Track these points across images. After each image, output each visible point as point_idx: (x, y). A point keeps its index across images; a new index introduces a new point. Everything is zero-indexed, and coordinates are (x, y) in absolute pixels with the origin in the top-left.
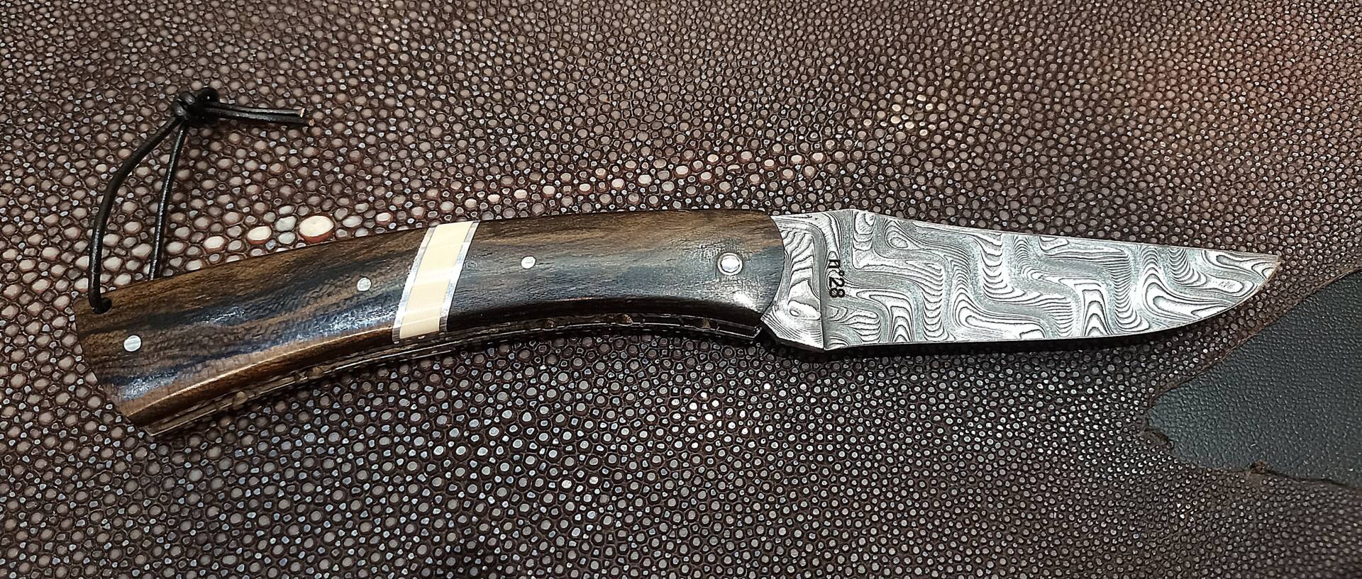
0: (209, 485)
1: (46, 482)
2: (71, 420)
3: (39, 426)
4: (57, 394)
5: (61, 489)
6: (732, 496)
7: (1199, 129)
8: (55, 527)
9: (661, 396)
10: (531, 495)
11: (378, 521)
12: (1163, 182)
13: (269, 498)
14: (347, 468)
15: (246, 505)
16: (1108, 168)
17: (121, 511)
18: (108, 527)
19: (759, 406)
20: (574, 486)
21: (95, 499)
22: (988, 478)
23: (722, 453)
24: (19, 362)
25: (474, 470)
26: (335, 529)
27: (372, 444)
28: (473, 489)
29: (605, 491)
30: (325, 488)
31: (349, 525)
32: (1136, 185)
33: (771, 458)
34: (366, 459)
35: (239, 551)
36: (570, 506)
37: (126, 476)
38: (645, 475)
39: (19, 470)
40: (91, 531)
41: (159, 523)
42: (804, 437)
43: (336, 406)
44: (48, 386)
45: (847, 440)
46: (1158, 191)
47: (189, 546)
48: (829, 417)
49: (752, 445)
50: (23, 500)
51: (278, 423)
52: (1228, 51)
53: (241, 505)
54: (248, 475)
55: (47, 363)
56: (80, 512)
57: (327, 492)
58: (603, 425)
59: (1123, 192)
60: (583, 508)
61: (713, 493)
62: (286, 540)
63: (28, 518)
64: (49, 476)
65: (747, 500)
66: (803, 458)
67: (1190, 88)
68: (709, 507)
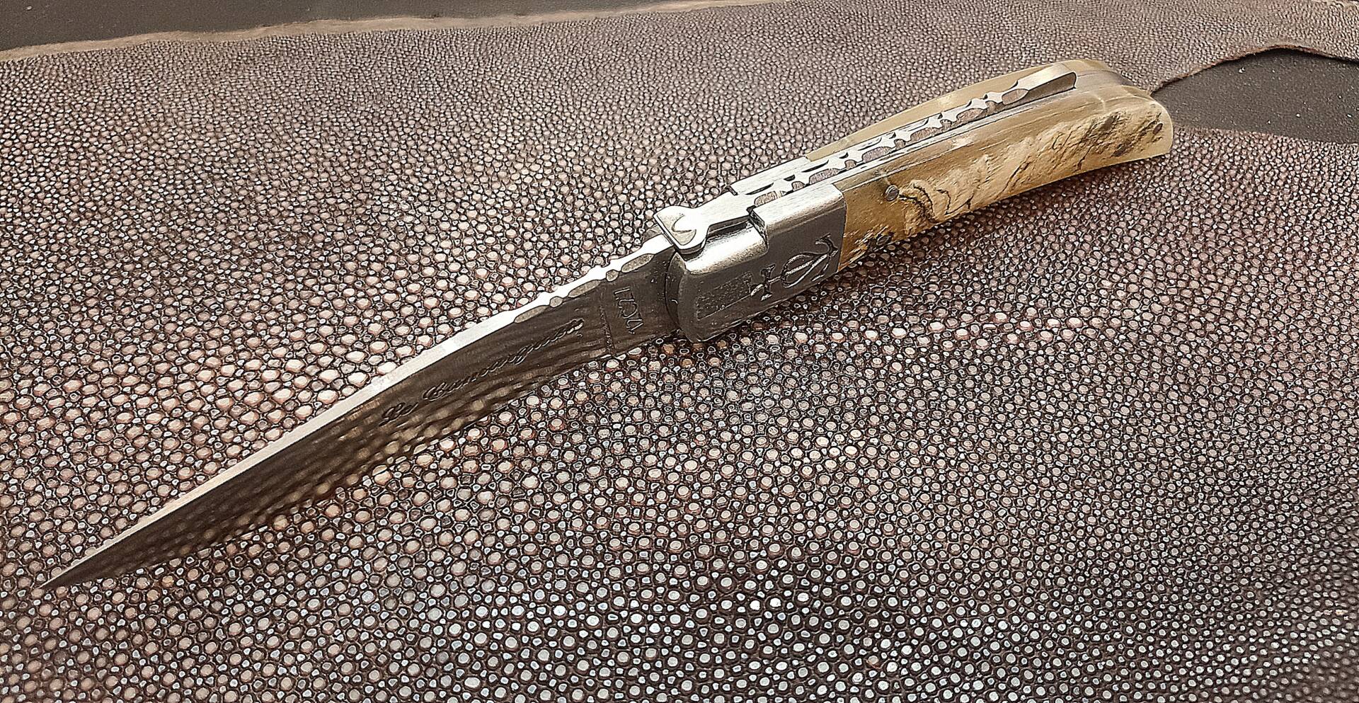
0: (452, 600)
1: (277, 588)
2: (308, 526)
5: (293, 595)
6: (1029, 650)
8: (284, 636)
9: (939, 541)
10: (805, 634)
13: (517, 619)
14: (602, 593)
15: (493, 626)
19: (1047, 558)
20: (852, 627)
23: (1012, 604)
25: (741, 605)
26: (590, 657)
27: (629, 571)
28: (741, 623)
29: (886, 636)
30: (578, 613)
31: (605, 654)
33: (1067, 611)
34: (624, 585)
35: (483, 674)
36: (849, 650)
37: (363, 586)
38: (930, 621)
39: (249, 573)
40: (322, 642)
41: (397, 637)
42: (1100, 593)
43: (590, 529)
45: (1148, 598)
47: (428, 666)
48: (1125, 574)
49: (1044, 598)
51: (528, 543)
53: (486, 626)
54: (494, 594)
56: (312, 620)
57: (582, 618)
58: (879, 567)
60: (862, 653)
62: (535, 666)
63: (255, 623)
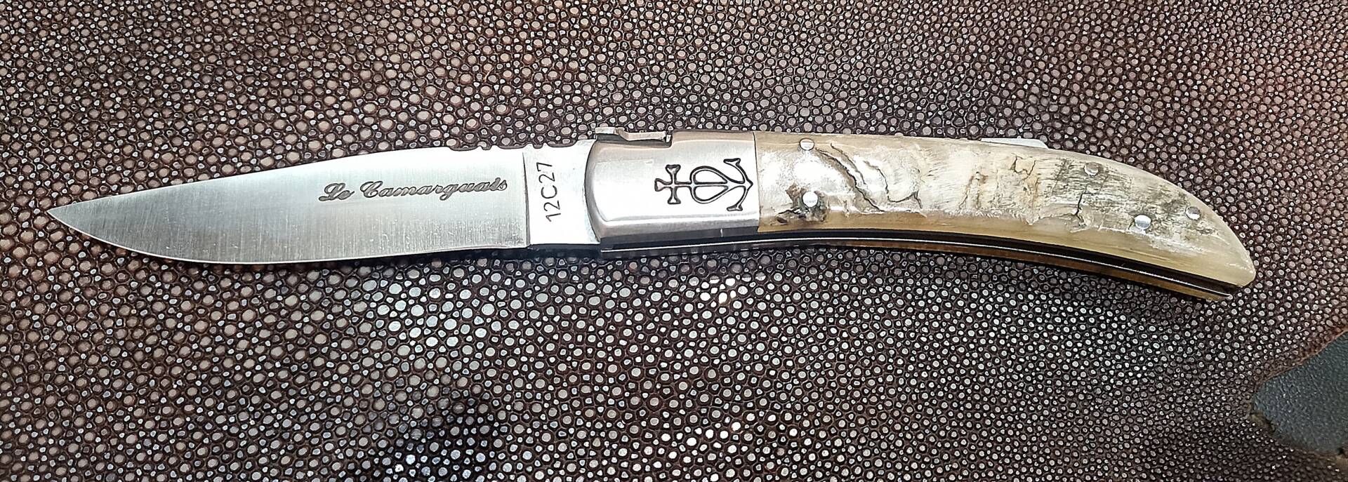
0: (430, 421)
2: (300, 355)
3: (272, 359)
4: (286, 329)
5: (296, 420)
6: (893, 454)
7: (1303, 135)
8: (293, 453)
9: (830, 361)
10: (717, 445)
11: (582, 463)
12: (1269, 183)
13: (485, 437)
14: (553, 413)
15: (465, 443)
16: (1221, 168)
17: (353, 443)
18: (341, 457)
19: (916, 375)
20: (755, 438)
21: (327, 430)
22: (1115, 450)
23: (884, 416)
24: (249, 298)
25: (666, 420)
26: (545, 467)
27: (574, 391)
28: (666, 437)
29: (781, 445)
30: (534, 430)
31: (557, 465)
32: (1246, 185)
33: (926, 423)
34: (570, 405)
36: (752, 457)
37: (355, 410)
38: (817, 433)
39: (256, 400)
40: (326, 459)
41: (387, 454)
42: (955, 405)
43: (541, 354)
44: (277, 323)
45: (992, 410)
46: (1265, 192)
48: (977, 387)
49: (909, 410)
50: (262, 428)
51: (489, 367)
52: (1330, 61)
53: (459, 443)
54: (464, 414)
55: (274, 300)
56: (315, 441)
57: (537, 434)
58: (779, 385)
59: (1234, 191)
60: (762, 459)
61: (876, 451)
63: (268, 445)
64: (284, 407)
65: (905, 459)
66: (954, 424)
67: (1296, 95)
68: (872, 464)
